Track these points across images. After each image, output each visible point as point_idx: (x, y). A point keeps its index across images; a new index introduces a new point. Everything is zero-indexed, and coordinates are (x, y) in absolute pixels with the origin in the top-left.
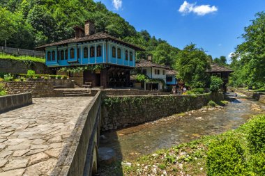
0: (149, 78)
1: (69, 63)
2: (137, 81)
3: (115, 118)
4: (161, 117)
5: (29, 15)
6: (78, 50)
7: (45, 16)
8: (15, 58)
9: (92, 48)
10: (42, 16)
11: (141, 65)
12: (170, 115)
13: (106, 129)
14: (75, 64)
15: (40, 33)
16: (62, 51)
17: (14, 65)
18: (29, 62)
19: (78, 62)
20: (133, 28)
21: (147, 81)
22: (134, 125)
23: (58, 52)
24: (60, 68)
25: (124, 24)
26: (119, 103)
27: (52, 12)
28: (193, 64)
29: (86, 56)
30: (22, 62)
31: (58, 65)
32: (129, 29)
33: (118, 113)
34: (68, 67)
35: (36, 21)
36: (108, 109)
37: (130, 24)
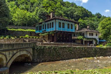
0: (85, 38)
1: (43, 31)
2: (78, 40)
3: (41, 56)
4: (73, 58)
5: (38, 13)
6: (46, 25)
7: (44, 12)
8: (24, 30)
9: (50, 24)
10: (42, 12)
11: (81, 31)
12: (81, 58)
13: (36, 61)
14: (44, 32)
15: (41, 19)
16: (41, 26)
17: (23, 33)
18: (29, 32)
19: (45, 31)
20: (90, 12)
21: (84, 39)
22: (53, 61)
23: (39, 27)
24: (39, 33)
25: (85, 11)
26: (44, 49)
27: (47, 10)
28: (108, 28)
29: (48, 28)
30: (26, 32)
31: (39, 32)
32: (88, 13)
33: (43, 54)
34: (42, 33)
35: (40, 15)
36: (37, 51)
37: (89, 11)
